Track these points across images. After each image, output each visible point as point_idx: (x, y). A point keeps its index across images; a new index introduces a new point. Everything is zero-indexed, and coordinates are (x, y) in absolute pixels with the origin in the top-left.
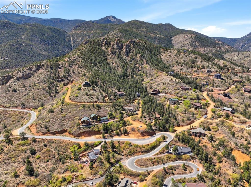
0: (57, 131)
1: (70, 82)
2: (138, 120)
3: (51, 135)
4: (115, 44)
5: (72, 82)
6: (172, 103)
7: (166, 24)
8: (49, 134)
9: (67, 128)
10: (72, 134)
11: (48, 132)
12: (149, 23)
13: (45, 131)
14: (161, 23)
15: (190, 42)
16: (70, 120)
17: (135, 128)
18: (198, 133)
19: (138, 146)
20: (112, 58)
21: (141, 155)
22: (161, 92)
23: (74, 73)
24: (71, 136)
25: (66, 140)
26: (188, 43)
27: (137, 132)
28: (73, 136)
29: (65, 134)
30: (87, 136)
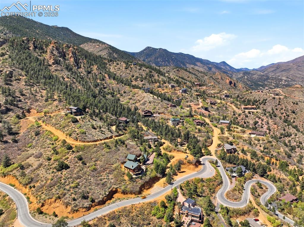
0: (106, 196)
1: (25, 112)
2: (175, 150)
3: (101, 207)
4: (55, 49)
5: (29, 111)
6: (176, 123)
7: (62, 27)
8: (96, 205)
9: (116, 187)
10: (131, 193)
11: (93, 204)
12: (40, 23)
13: (87, 203)
14: (56, 26)
15: (107, 54)
16: (108, 171)
17: (183, 160)
18: (232, 150)
19: (210, 179)
20: (58, 70)
21: (220, 188)
22: (154, 113)
23: (23, 95)
24: (130, 196)
25: (134, 205)
26: (105, 54)
27: (188, 164)
28: (133, 196)
29: (116, 196)
30: (149, 189)
